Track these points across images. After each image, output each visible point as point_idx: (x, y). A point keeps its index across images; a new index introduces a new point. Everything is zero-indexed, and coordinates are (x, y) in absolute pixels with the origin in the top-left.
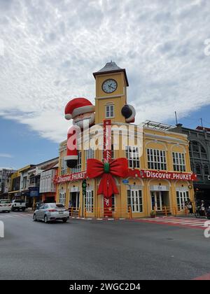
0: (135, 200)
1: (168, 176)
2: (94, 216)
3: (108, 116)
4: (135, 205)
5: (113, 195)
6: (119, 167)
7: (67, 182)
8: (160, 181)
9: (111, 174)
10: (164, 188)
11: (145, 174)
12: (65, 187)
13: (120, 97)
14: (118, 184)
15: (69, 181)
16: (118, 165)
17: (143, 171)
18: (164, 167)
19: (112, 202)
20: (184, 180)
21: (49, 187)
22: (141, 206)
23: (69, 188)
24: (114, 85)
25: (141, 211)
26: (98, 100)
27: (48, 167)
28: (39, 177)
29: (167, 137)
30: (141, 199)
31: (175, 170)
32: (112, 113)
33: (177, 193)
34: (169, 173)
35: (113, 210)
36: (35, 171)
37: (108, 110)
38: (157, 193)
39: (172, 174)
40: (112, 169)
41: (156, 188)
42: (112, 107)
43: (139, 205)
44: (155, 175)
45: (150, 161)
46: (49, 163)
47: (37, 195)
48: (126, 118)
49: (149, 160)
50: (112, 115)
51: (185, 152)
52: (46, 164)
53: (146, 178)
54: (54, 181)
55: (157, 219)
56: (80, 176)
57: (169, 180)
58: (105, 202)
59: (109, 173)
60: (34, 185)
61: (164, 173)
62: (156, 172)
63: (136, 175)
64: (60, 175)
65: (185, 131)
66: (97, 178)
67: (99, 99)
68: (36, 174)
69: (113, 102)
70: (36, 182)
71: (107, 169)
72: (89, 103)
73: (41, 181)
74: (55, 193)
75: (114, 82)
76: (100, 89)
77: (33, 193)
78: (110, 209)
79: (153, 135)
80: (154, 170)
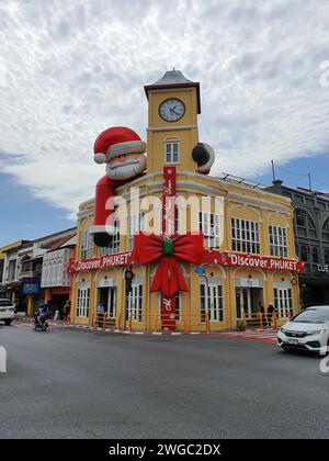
0: (212, 302)
1: (263, 263)
2: (143, 328)
3: (169, 160)
4: (212, 309)
5: (177, 294)
6: (189, 246)
7: (93, 271)
8: (251, 271)
9: (175, 257)
10: (255, 283)
11: (229, 260)
12: (88, 278)
13: (190, 129)
14: (185, 275)
15: (98, 269)
16: (188, 243)
17: (226, 254)
18: (256, 248)
19: (176, 304)
20: (285, 271)
21: (60, 278)
22: (221, 312)
23: (95, 280)
24: (179, 108)
25: (221, 319)
26: (152, 132)
27: (52, 244)
28: (39, 261)
29: (262, 200)
30: (220, 300)
31: (272, 254)
32: (175, 155)
33: (275, 290)
34: (264, 259)
35: (177, 318)
36: (32, 251)
37: (169, 150)
38: (245, 290)
39: (269, 259)
40: (176, 249)
41: (244, 283)
42: (175, 145)
43: (217, 309)
44: (243, 262)
45: (236, 239)
46: (55, 239)
47: (36, 291)
48: (199, 165)
49: (234, 236)
50: (175, 160)
51: (288, 225)
52: (50, 240)
53: (229, 266)
54: (69, 268)
55: (248, 333)
56: (118, 261)
57: (265, 269)
58: (163, 305)
59: (171, 255)
60: (30, 274)
61: (257, 258)
62: (245, 257)
63: (216, 261)
64: (78, 259)
65: (287, 192)
66: (150, 264)
67: (154, 131)
68: (34, 256)
69: (178, 137)
70: (33, 270)
71: (168, 250)
72: (136, 137)
73: (44, 268)
74: (69, 289)
75: (179, 104)
76: (156, 113)
77: (28, 288)
78: (172, 316)
79: (240, 195)
80: (241, 252)
